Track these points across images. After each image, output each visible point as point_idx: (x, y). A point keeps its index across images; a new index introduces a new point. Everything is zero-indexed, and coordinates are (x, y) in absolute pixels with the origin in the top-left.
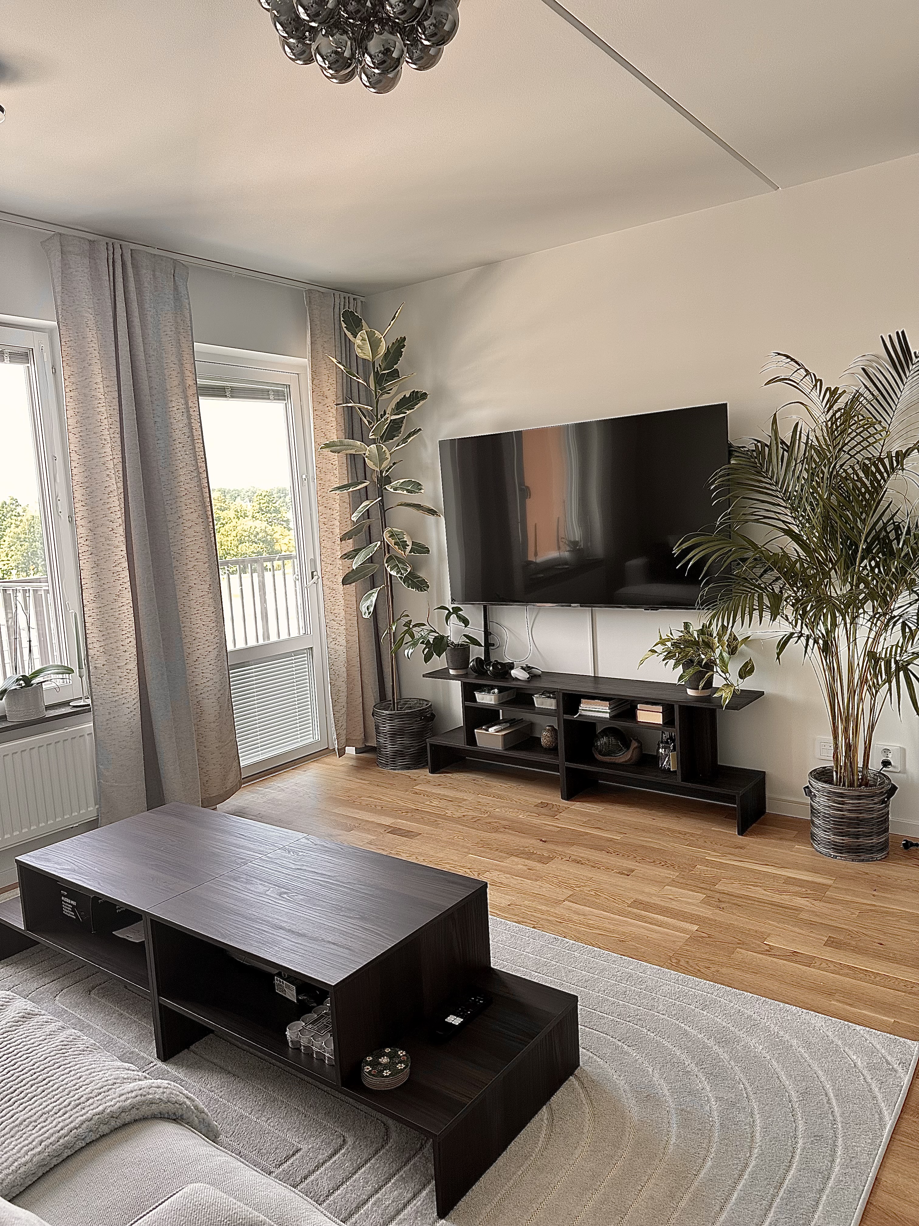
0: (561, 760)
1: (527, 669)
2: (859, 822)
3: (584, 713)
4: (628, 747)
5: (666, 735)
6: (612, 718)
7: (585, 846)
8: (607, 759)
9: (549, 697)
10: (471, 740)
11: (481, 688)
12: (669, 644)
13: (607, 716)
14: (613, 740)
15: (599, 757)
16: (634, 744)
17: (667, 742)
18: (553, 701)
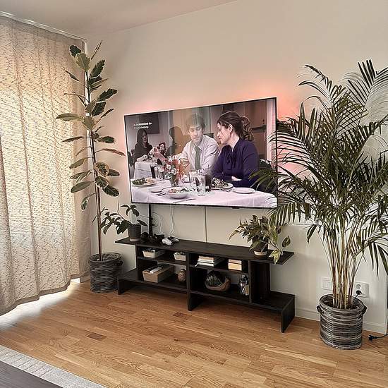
0: (188, 289)
1: (171, 239)
2: (348, 328)
3: (200, 263)
4: (223, 282)
5: (243, 276)
6: (215, 267)
7: (200, 343)
8: (212, 288)
9: (182, 254)
10: (141, 277)
11: (146, 249)
12: (245, 227)
13: (213, 265)
14: (215, 278)
15: (208, 287)
16: (227, 280)
17: (244, 280)
18: (185, 257)
